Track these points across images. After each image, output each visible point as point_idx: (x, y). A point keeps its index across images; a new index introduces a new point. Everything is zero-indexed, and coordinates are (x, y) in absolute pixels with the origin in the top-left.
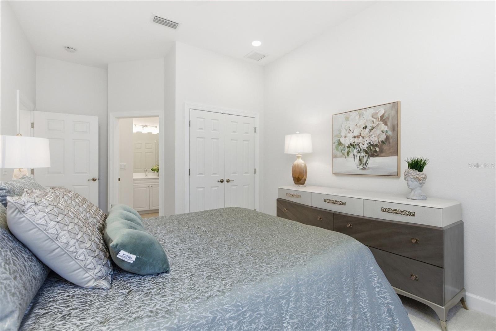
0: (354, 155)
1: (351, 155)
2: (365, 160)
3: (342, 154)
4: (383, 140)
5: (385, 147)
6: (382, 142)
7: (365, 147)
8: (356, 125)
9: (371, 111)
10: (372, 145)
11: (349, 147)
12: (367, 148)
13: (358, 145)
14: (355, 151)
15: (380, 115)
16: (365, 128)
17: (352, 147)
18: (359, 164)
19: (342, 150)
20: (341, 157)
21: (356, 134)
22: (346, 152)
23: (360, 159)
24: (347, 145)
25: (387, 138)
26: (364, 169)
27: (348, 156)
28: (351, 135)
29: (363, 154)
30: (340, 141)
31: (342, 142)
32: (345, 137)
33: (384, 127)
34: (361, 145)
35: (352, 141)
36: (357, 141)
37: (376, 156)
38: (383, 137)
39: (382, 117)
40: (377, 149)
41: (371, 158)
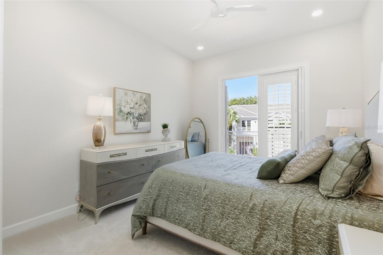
0: (130, 120)
1: (129, 120)
2: (136, 124)
3: (122, 119)
4: (145, 112)
5: (146, 117)
6: (145, 114)
7: (137, 115)
8: (132, 100)
9: (139, 94)
10: (140, 115)
11: (127, 114)
12: (138, 116)
13: (133, 114)
14: (131, 117)
15: (144, 98)
16: (137, 104)
17: (129, 114)
18: (133, 126)
19: (122, 116)
20: (122, 121)
21: (132, 106)
22: (125, 118)
23: (134, 123)
24: (126, 113)
25: (147, 112)
26: (136, 129)
27: (127, 120)
28: (128, 106)
29: (136, 120)
30: (121, 109)
31: (122, 110)
32: (125, 107)
33: (145, 106)
34: (134, 114)
35: (129, 110)
36: (132, 111)
37: (142, 121)
38: (145, 111)
39: (145, 99)
40: (142, 117)
41: (140, 123)
